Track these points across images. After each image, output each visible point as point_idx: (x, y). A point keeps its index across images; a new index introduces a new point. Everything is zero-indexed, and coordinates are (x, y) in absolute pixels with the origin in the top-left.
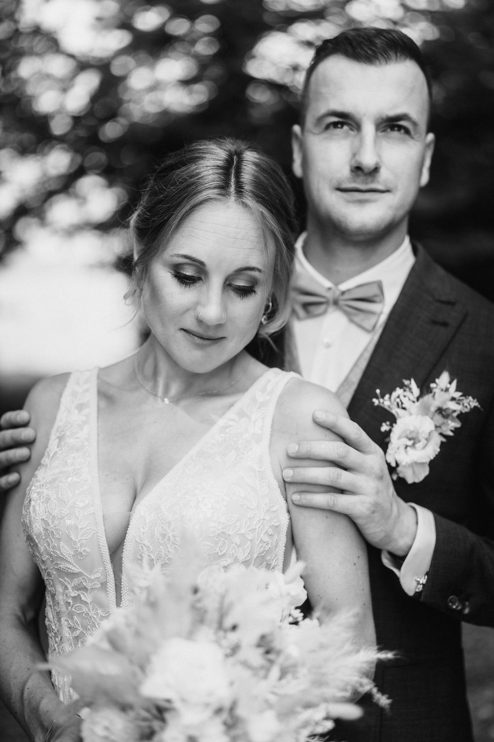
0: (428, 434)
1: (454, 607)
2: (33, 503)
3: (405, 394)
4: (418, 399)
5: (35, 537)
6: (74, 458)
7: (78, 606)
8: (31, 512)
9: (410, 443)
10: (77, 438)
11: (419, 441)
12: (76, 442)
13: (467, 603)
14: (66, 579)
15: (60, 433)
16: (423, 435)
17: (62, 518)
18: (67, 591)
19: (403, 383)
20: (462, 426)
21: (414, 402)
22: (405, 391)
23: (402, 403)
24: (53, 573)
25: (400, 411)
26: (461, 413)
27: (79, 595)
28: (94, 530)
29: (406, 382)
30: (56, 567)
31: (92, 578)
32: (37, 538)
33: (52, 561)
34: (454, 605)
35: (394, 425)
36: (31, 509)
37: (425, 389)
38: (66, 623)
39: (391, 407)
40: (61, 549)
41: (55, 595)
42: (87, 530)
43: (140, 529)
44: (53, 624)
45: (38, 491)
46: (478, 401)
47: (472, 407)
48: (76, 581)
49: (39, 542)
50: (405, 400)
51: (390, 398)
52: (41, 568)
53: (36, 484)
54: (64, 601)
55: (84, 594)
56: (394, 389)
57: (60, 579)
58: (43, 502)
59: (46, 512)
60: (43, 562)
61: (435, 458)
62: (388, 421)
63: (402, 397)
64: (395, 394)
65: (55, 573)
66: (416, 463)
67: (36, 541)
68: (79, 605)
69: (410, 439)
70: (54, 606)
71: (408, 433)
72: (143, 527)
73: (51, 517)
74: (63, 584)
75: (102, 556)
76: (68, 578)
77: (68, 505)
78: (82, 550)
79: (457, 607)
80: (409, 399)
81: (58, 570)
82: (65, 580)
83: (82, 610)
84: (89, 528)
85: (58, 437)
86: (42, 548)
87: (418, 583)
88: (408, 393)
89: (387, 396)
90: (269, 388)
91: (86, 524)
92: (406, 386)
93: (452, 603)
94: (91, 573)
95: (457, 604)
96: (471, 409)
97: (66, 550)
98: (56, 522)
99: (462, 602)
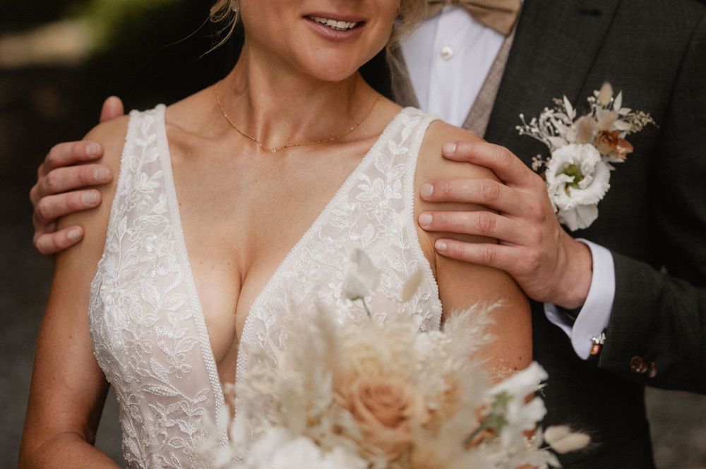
0: (593, 168)
1: (638, 370)
2: (107, 308)
3: (557, 115)
4: (574, 120)
5: (114, 353)
6: (154, 242)
7: (174, 440)
8: (106, 320)
9: (571, 180)
10: (153, 213)
11: (583, 177)
12: (151, 218)
13: (653, 364)
14: (159, 404)
15: (129, 208)
16: (587, 169)
17: (151, 327)
18: (160, 420)
19: (554, 102)
20: (634, 150)
21: (568, 125)
22: (556, 112)
23: (555, 128)
24: (139, 398)
25: (553, 139)
26: (632, 133)
27: (176, 425)
28: (196, 340)
29: (557, 101)
30: (145, 390)
31: (196, 402)
32: (117, 355)
33: (140, 383)
34: (638, 367)
35: (548, 159)
36: (106, 316)
37: (582, 107)
38: (160, 461)
39: (541, 133)
40: (152, 367)
41: (143, 424)
42: (185, 340)
43: (257, 336)
44: (140, 461)
45: (112, 291)
46: (651, 116)
47: (645, 124)
48: (173, 407)
49: (121, 359)
50: (558, 125)
51: (537, 122)
52: (121, 391)
53: (107, 282)
54: (156, 432)
55: (183, 423)
56: (542, 111)
57: (150, 405)
58: (121, 307)
59: (127, 320)
60: (126, 384)
61: (604, 197)
62: (539, 154)
63: (553, 120)
64: (543, 117)
65: (142, 397)
66: (582, 206)
67: (117, 358)
68: (177, 438)
69: (570, 175)
70: (141, 439)
71: (567, 166)
72: (262, 335)
73: (135, 326)
74: (153, 411)
75: (209, 373)
76: (162, 404)
77: (157, 309)
78: (181, 366)
79: (641, 370)
80: (563, 122)
81: (148, 394)
82: (158, 406)
83: (181, 444)
84: (188, 338)
85: (125, 213)
86: (125, 367)
87: (594, 344)
88: (560, 115)
89: (534, 120)
90: (405, 136)
91: (183, 333)
92: (558, 106)
93: (635, 365)
94: (193, 394)
95: (641, 367)
96: (643, 127)
97: (159, 369)
98: (143, 333)
99: (647, 364)
